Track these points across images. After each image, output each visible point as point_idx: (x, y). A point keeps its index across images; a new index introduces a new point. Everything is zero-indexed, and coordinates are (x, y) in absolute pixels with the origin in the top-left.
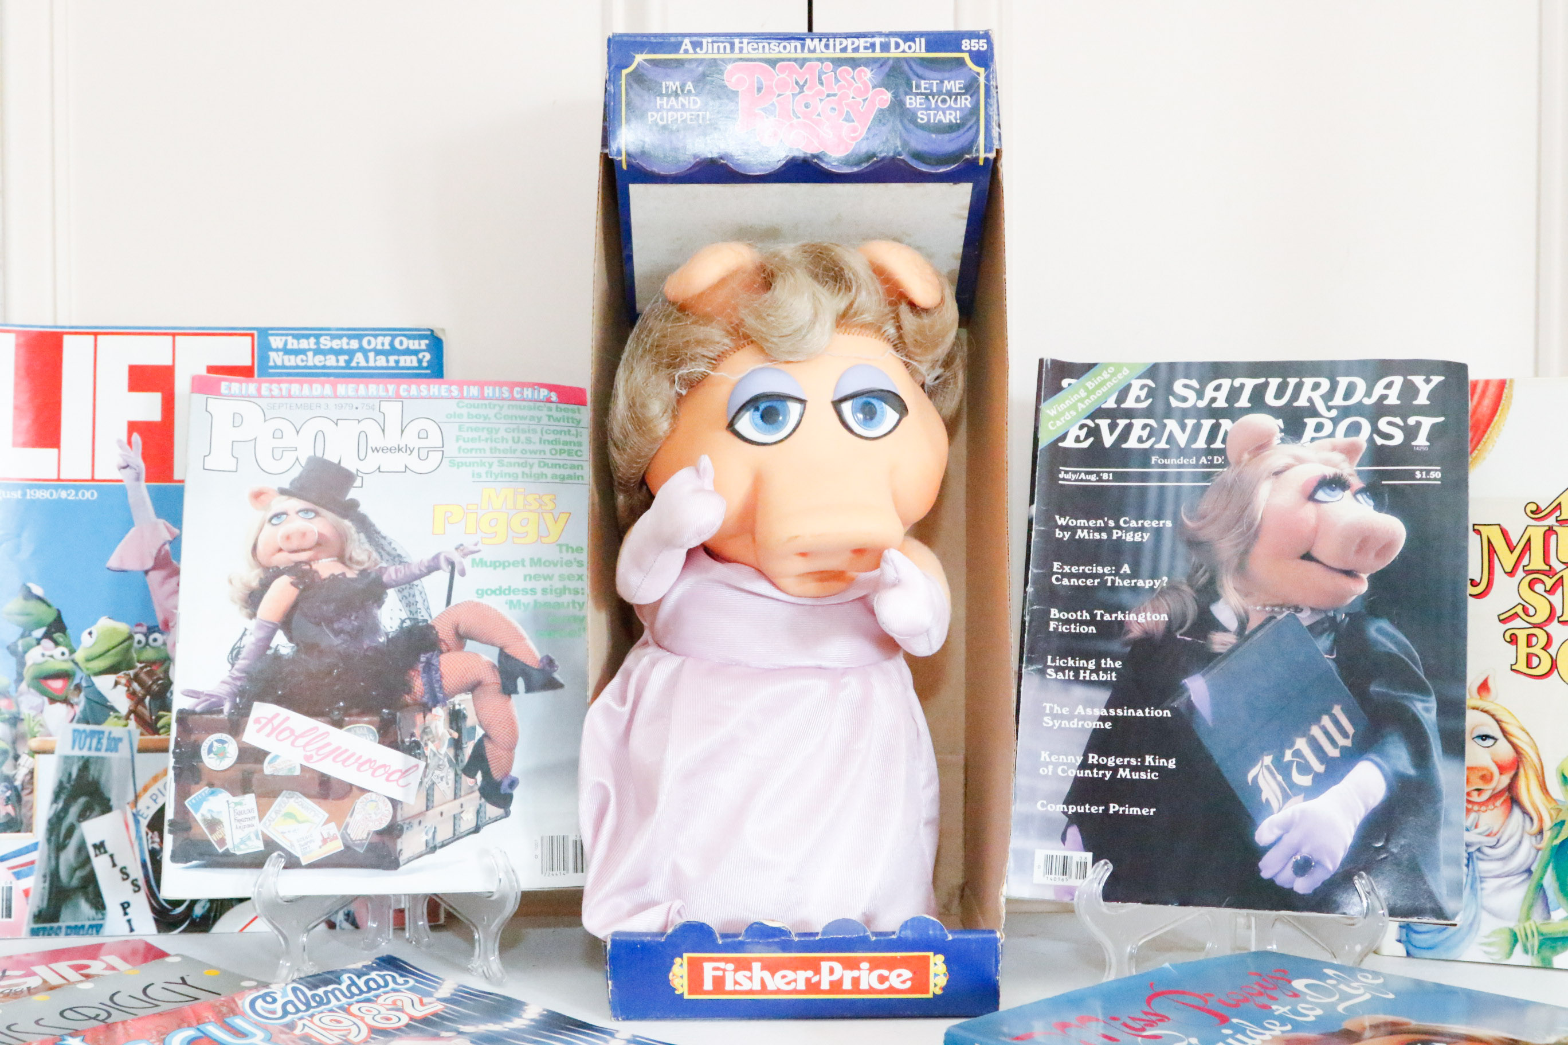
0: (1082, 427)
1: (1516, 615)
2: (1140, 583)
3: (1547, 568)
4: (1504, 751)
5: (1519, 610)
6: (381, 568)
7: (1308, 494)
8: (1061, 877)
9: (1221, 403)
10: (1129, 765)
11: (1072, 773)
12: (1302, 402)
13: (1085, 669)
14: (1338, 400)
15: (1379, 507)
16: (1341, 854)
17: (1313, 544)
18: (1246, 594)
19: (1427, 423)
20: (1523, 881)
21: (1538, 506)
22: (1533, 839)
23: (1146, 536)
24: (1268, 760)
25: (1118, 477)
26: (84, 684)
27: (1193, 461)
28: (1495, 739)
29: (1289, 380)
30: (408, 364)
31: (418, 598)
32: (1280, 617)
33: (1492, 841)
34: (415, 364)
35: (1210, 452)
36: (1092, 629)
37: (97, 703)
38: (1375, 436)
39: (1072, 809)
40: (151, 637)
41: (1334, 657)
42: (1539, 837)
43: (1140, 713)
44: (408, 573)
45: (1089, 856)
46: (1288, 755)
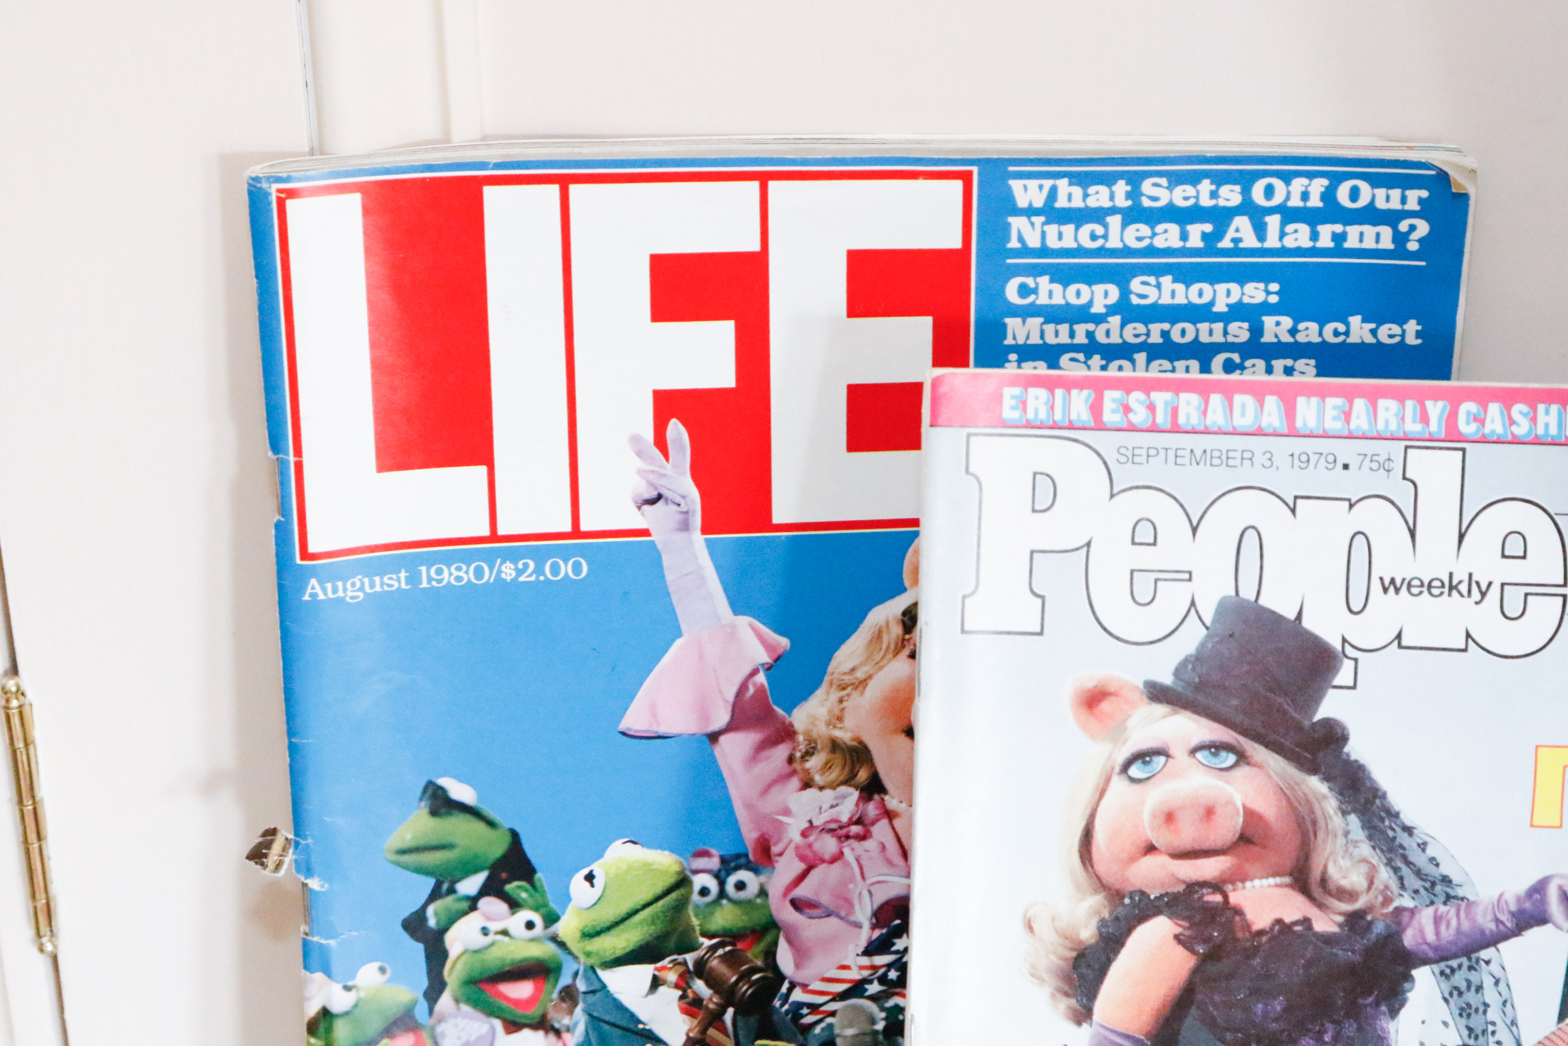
6: (1399, 910)
26: (581, 986)
30: (1369, 243)
31: (1490, 995)
34: (1387, 243)
37: (614, 1025)
40: (732, 880)
44: (1466, 926)
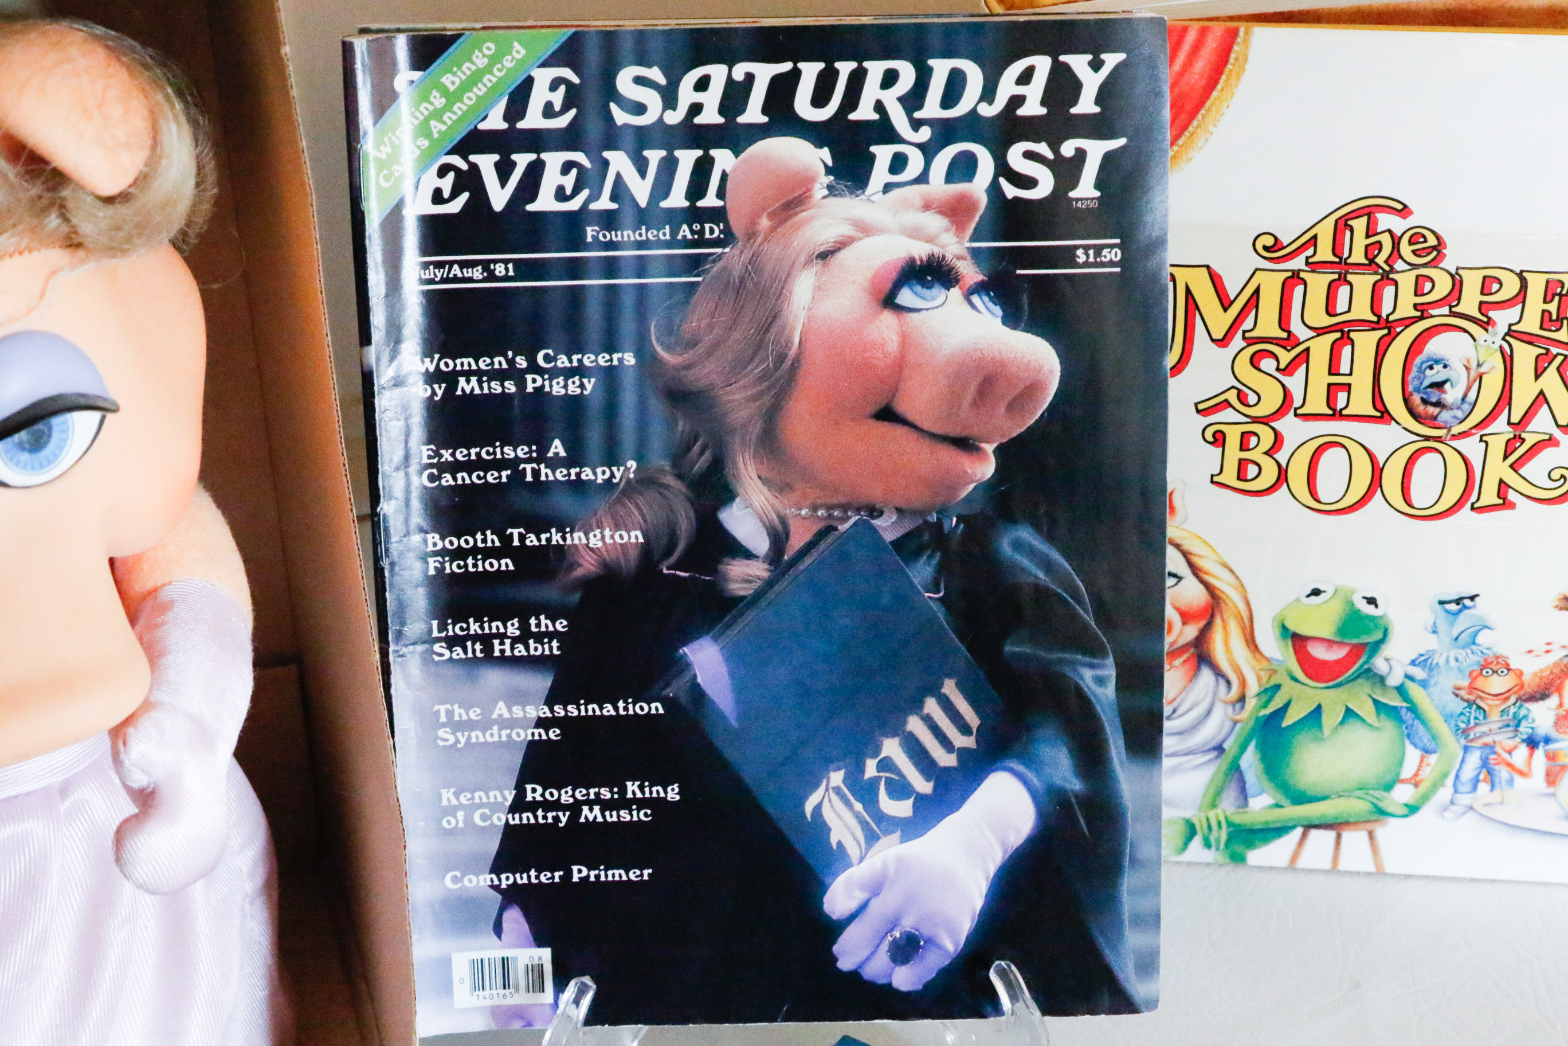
0: (443, 171)
1: (1227, 404)
2: (587, 474)
3: (1285, 335)
4: (1191, 592)
5: (1232, 397)
7: (883, 296)
8: (502, 992)
9: (711, 116)
10: (598, 800)
11: (500, 819)
12: (864, 112)
13: (502, 637)
14: (932, 108)
15: (1012, 319)
16: (965, 924)
17: (895, 390)
18: (781, 488)
19: (1096, 150)
20: (1210, 761)
21: (1276, 239)
22: (1230, 709)
23: (589, 385)
24: (837, 778)
25: (526, 271)
27: (667, 231)
28: (1180, 578)
29: (838, 65)
32: (843, 527)
35: (695, 215)
36: (507, 564)
38: (1002, 181)
39: (506, 880)
41: (941, 594)
42: (1238, 706)
43: (609, 710)
45: (545, 955)
46: (871, 768)
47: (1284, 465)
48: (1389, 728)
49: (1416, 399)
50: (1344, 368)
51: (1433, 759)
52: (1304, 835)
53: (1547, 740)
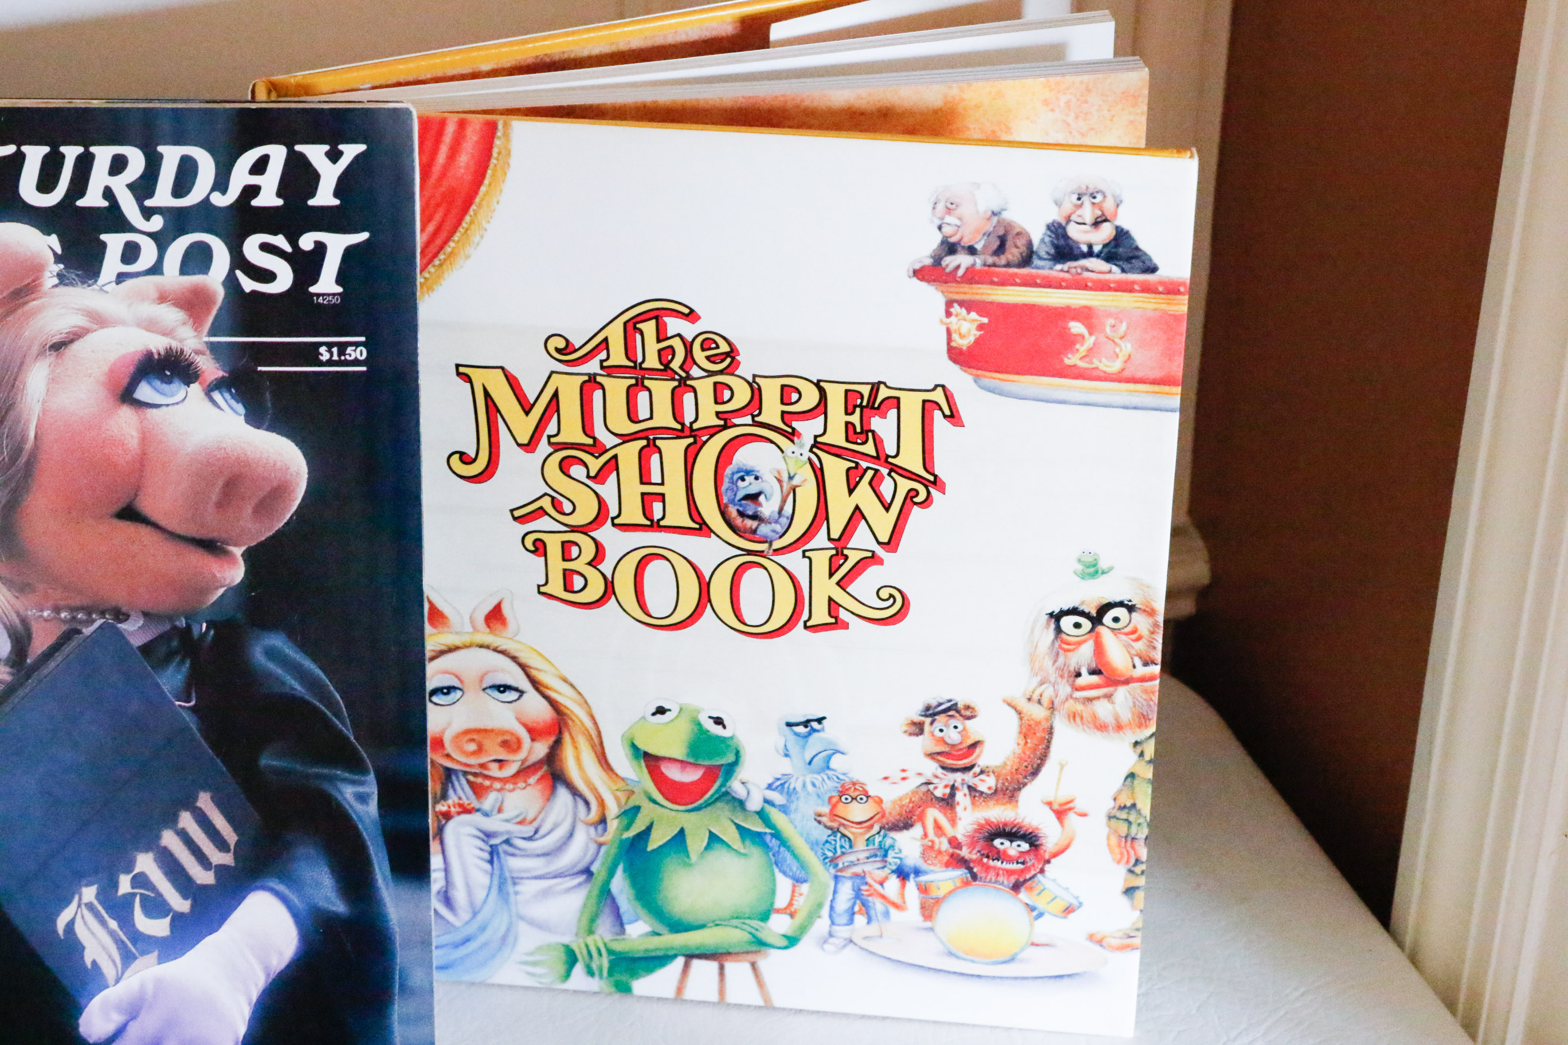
1: (541, 512)
3: (590, 441)
4: (535, 707)
5: (546, 503)
7: (120, 391)
12: (93, 199)
14: (163, 196)
15: (255, 418)
17: (138, 489)
18: (21, 587)
19: (337, 244)
20: (580, 885)
21: (567, 341)
22: (592, 830)
24: (89, 893)
28: (522, 693)
32: (88, 631)
33: (529, 830)
38: (239, 273)
41: (193, 703)
42: (600, 828)
46: (125, 884)
47: (609, 577)
48: (756, 853)
49: (733, 511)
50: (656, 477)
51: (804, 888)
52: (686, 966)
53: (917, 872)
